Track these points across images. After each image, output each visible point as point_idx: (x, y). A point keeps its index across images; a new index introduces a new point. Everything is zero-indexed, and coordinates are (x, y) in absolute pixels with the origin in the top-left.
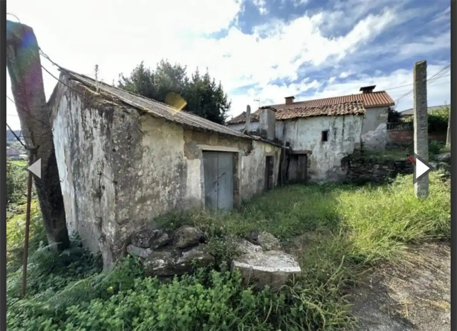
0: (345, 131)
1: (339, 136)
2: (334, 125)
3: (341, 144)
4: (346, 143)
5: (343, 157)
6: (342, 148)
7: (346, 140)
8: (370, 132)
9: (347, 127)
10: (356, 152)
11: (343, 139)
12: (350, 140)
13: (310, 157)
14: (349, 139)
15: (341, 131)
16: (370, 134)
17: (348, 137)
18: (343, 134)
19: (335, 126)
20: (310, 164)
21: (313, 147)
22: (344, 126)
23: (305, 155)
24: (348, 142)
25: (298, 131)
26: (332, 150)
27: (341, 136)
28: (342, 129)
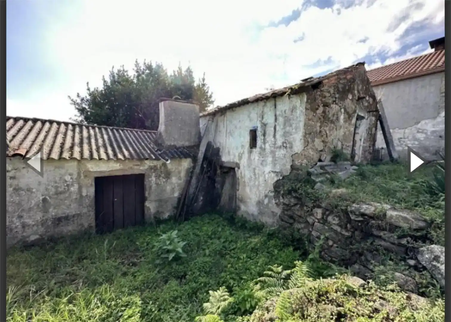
0: (278, 128)
1: (270, 138)
2: (263, 118)
3: (273, 153)
4: (280, 153)
5: (276, 179)
6: (274, 162)
7: (280, 147)
8: (423, 122)
9: (281, 120)
10: (295, 171)
11: (275, 144)
12: (286, 147)
13: (238, 173)
14: (284, 146)
15: (273, 129)
16: (425, 127)
17: (283, 140)
18: (274, 136)
19: (264, 121)
20: (239, 185)
21: (240, 158)
22: (276, 120)
23: (234, 169)
24: (283, 152)
25: (227, 130)
26: (262, 164)
27: (273, 139)
28: (273, 125)
